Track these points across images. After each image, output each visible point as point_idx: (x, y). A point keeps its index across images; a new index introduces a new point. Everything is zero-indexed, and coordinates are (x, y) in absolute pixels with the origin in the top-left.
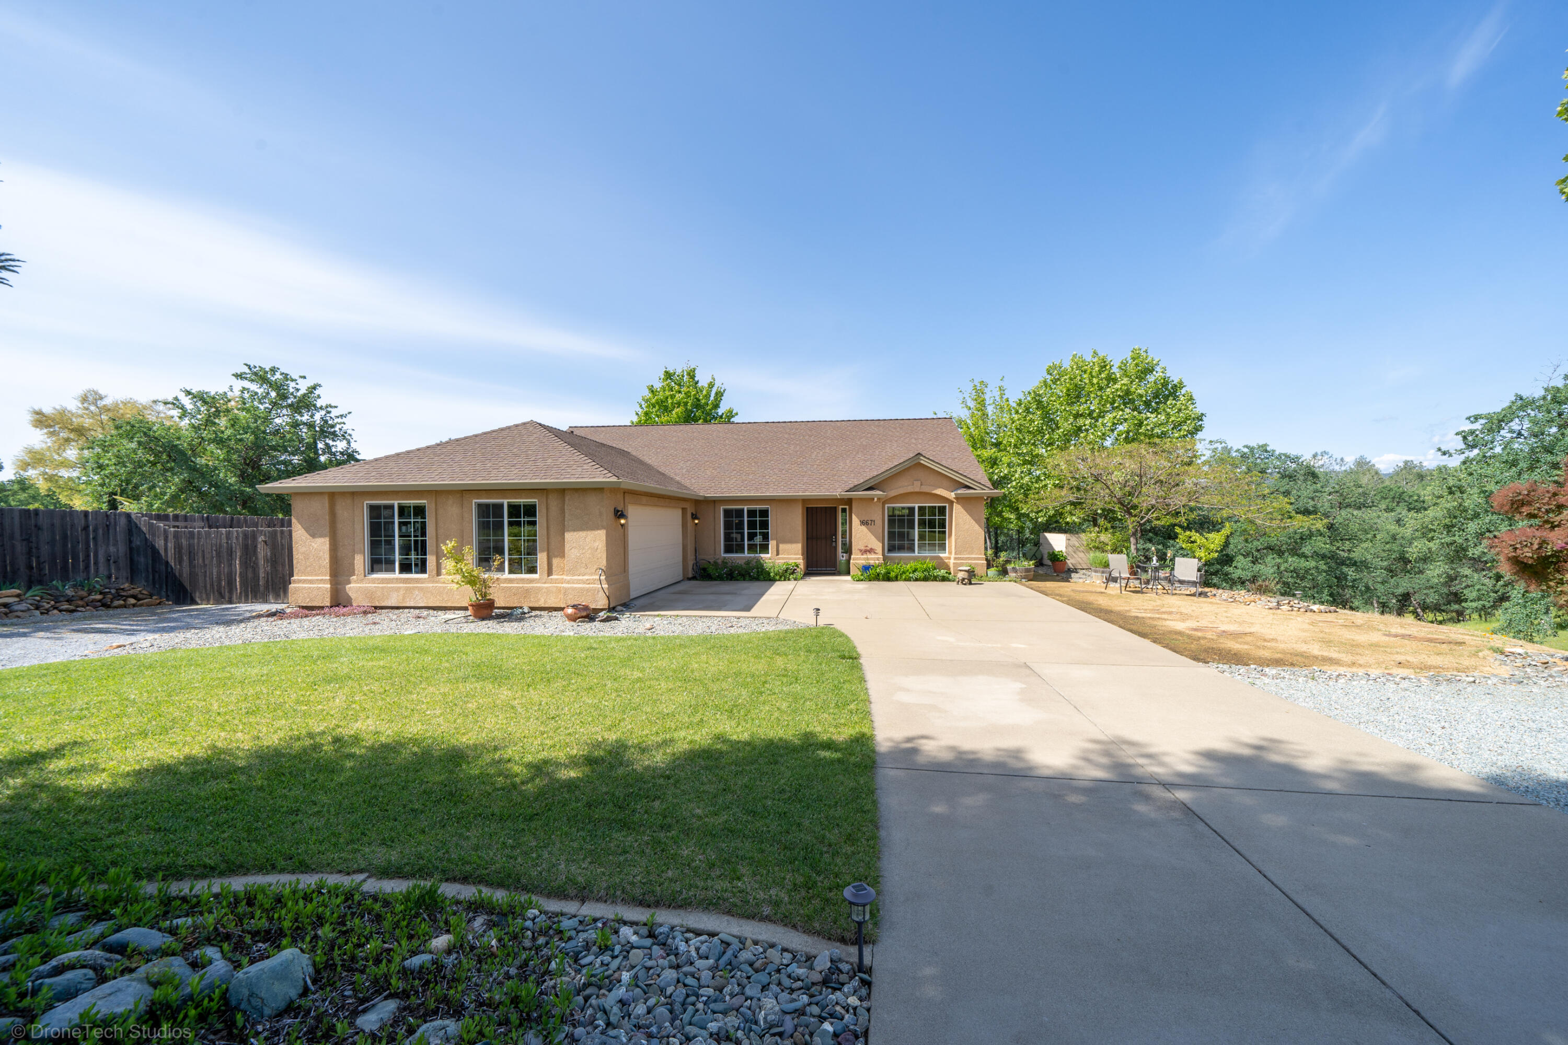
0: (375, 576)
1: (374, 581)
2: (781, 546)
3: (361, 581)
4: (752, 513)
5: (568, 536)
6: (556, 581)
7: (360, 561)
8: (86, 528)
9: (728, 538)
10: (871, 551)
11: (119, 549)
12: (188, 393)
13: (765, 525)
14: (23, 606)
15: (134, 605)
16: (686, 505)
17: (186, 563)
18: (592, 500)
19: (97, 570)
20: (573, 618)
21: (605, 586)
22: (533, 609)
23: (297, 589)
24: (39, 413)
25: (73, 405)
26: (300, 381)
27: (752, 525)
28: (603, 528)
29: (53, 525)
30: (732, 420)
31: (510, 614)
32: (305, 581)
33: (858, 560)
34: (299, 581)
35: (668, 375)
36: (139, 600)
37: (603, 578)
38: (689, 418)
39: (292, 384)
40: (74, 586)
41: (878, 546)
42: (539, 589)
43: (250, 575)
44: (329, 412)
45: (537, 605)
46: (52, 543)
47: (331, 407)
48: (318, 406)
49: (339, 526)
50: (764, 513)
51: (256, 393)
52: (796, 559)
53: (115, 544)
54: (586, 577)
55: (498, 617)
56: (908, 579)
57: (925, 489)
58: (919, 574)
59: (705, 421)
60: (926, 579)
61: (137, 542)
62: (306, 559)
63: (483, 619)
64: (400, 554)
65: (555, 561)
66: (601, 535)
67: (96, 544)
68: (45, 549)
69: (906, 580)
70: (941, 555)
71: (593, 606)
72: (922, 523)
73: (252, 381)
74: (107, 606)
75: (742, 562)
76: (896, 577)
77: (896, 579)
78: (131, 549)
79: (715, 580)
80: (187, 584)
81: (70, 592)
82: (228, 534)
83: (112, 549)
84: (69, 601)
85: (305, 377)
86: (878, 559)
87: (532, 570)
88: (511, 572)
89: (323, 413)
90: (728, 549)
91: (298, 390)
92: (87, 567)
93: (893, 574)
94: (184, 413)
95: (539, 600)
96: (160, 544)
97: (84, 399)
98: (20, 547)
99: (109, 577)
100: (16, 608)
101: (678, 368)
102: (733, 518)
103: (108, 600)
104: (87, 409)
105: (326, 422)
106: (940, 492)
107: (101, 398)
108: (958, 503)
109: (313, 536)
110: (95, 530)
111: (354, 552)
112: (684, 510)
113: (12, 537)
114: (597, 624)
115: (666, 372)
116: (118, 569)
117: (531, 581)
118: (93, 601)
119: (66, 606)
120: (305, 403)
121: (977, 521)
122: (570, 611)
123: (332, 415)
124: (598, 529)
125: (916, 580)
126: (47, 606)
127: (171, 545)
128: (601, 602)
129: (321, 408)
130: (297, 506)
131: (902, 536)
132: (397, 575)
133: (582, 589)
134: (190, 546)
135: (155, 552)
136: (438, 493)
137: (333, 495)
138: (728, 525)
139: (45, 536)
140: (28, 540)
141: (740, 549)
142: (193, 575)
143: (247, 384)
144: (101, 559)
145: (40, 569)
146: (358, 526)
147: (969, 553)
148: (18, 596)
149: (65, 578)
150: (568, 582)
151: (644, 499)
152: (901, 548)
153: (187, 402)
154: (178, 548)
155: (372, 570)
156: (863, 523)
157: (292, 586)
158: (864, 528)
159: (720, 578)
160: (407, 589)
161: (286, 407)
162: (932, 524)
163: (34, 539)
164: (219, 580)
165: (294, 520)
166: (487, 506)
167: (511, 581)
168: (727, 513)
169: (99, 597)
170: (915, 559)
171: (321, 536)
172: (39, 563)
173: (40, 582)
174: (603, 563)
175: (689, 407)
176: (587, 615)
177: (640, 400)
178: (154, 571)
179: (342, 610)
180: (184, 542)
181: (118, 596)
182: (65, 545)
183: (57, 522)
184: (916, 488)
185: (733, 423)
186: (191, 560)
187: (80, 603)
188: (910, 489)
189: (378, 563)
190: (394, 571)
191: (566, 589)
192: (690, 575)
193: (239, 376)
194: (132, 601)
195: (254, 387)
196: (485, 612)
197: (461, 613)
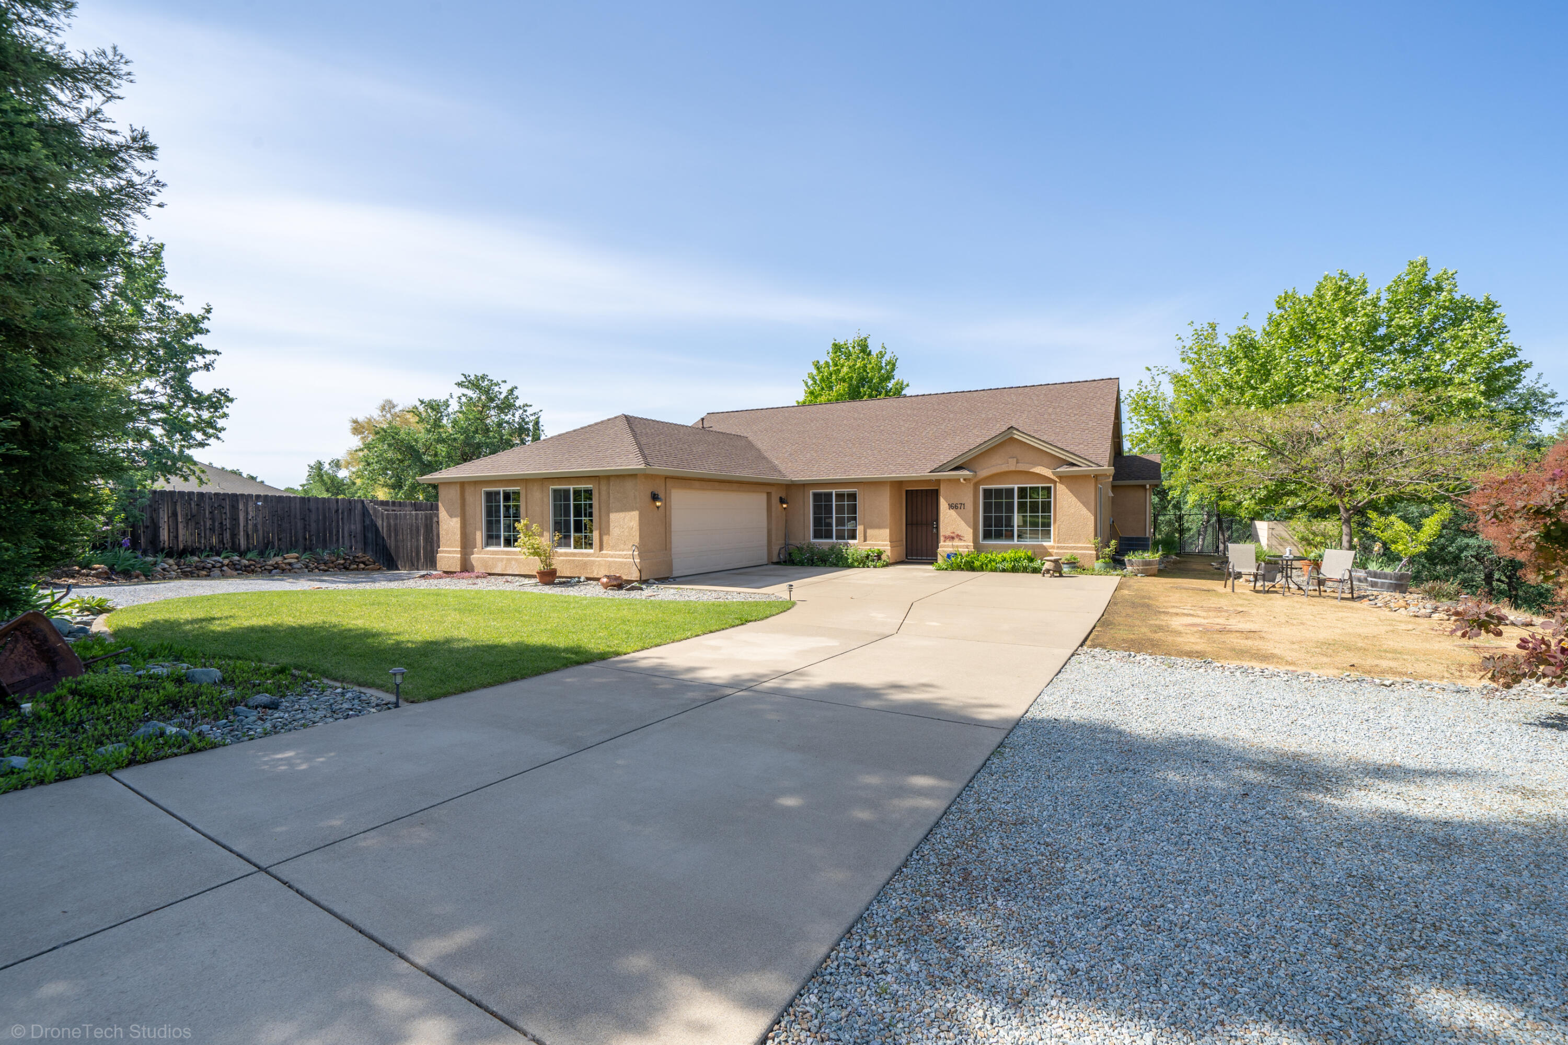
0: (489, 549)
1: (487, 553)
2: (869, 532)
3: (479, 553)
4: (840, 496)
5: (613, 516)
6: (606, 556)
7: (480, 536)
8: (337, 511)
9: (817, 522)
10: (959, 537)
11: (356, 527)
12: (422, 402)
13: (853, 509)
14: (299, 565)
15: (363, 569)
16: (772, 490)
17: (393, 539)
18: (629, 484)
19: (343, 543)
20: (606, 586)
21: (637, 560)
22: (588, 579)
23: (442, 558)
24: (355, 422)
25: (376, 414)
26: (503, 385)
27: (840, 509)
28: (637, 509)
29: (318, 509)
30: (903, 392)
31: (568, 582)
32: (449, 552)
33: (944, 548)
34: (443, 552)
35: (837, 348)
36: (366, 565)
37: (636, 553)
38: (854, 394)
39: (496, 389)
40: (329, 554)
41: (968, 533)
42: (593, 562)
43: (429, 548)
44: (525, 411)
45: (591, 576)
46: (317, 521)
47: (527, 405)
48: (517, 405)
49: (467, 508)
50: (853, 497)
51: (471, 398)
52: (883, 545)
53: (355, 524)
54: (625, 553)
55: (560, 583)
56: (994, 570)
57: (1022, 467)
58: (1008, 565)
59: (870, 396)
60: (1014, 570)
61: (367, 522)
62: (447, 534)
63: (546, 584)
64: (505, 531)
65: (605, 538)
66: (636, 514)
67: (343, 524)
68: (313, 525)
69: (992, 570)
70: (1045, 544)
71: (625, 578)
72: (1022, 507)
73: (468, 388)
74: (347, 569)
75: (826, 548)
76: (982, 566)
77: (981, 569)
78: (364, 527)
79: (796, 565)
80: (393, 554)
81: (326, 557)
82: (417, 515)
83: (353, 527)
84: (325, 564)
85: (505, 382)
86: (967, 547)
87: (590, 545)
88: (575, 548)
89: (521, 411)
90: (817, 535)
91: (501, 393)
92: (338, 540)
93: (977, 564)
94: (421, 420)
95: (593, 572)
96: (379, 523)
97: (383, 408)
98: (300, 524)
99: (351, 548)
100: (295, 566)
101: (848, 338)
102: (822, 502)
103: (347, 565)
104: (384, 416)
105: (523, 420)
106: (1039, 470)
107: (394, 407)
108: (1061, 482)
109: (451, 516)
110: (343, 513)
111: (476, 529)
112: (769, 494)
113: (295, 517)
114: (623, 592)
115: (835, 345)
116: (356, 542)
117: (588, 555)
118: (339, 564)
119: (322, 567)
120: (507, 405)
121: (1085, 504)
122: (605, 580)
123: (528, 413)
124: (633, 510)
125: (1004, 570)
126: (312, 566)
127: (385, 524)
128: (634, 575)
129: (520, 407)
130: (443, 492)
131: (999, 521)
132: (502, 548)
133: (621, 563)
134: (396, 525)
135: (377, 529)
136: (526, 481)
137: (463, 484)
138: (817, 509)
139: (313, 517)
140: (304, 519)
141: (829, 536)
142: (397, 547)
143: (465, 391)
144: (346, 534)
145: (311, 541)
146: (478, 509)
147: (1075, 542)
148: (297, 558)
149: (325, 547)
150: (612, 557)
151: (697, 484)
152: (999, 535)
153: (421, 408)
154: (389, 526)
155: (487, 545)
156: (952, 506)
157: (438, 555)
158: (952, 512)
159: (801, 563)
160: (508, 560)
161: (494, 408)
162: (1034, 507)
163: (307, 518)
164: (412, 552)
165: (440, 504)
166: (559, 490)
167: (574, 555)
168: (816, 496)
169: (342, 562)
170: (1013, 547)
171: (455, 516)
172: (310, 536)
173: (311, 549)
174: (637, 540)
175: (854, 382)
176: (618, 584)
177: (806, 378)
178: (377, 544)
179: (467, 574)
180: (392, 522)
181: (354, 562)
182: (325, 523)
183: (320, 506)
184: (1012, 466)
185: (905, 396)
186: (396, 535)
187: (331, 565)
188: (1005, 468)
189: (492, 538)
190: (500, 545)
191: (610, 563)
192: (775, 559)
193: (460, 384)
194: (362, 566)
195: (470, 393)
196: (547, 579)
197: (533, 581)
